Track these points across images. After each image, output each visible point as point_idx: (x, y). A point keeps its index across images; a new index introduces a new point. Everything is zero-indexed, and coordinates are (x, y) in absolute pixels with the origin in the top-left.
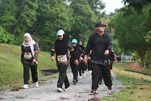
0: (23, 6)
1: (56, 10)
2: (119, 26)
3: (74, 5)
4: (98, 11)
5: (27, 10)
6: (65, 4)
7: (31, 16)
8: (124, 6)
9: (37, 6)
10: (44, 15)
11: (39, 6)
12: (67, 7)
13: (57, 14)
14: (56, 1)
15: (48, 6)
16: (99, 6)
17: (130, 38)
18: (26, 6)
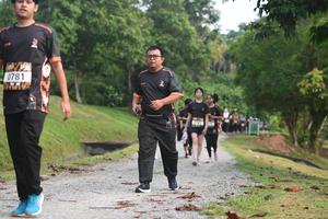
0: (49, 9)
1: (119, 21)
2: (246, 60)
3: (154, 12)
4: (205, 28)
5: (59, 17)
6: (136, 9)
7: (66, 32)
8: (258, 18)
9: (79, 11)
10: (92, 29)
11: (84, 12)
12: (142, 15)
13: (120, 29)
14: (120, 4)
15: (101, 13)
16: (206, 16)
17: (268, 85)
18: (56, 10)
